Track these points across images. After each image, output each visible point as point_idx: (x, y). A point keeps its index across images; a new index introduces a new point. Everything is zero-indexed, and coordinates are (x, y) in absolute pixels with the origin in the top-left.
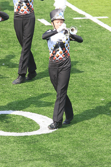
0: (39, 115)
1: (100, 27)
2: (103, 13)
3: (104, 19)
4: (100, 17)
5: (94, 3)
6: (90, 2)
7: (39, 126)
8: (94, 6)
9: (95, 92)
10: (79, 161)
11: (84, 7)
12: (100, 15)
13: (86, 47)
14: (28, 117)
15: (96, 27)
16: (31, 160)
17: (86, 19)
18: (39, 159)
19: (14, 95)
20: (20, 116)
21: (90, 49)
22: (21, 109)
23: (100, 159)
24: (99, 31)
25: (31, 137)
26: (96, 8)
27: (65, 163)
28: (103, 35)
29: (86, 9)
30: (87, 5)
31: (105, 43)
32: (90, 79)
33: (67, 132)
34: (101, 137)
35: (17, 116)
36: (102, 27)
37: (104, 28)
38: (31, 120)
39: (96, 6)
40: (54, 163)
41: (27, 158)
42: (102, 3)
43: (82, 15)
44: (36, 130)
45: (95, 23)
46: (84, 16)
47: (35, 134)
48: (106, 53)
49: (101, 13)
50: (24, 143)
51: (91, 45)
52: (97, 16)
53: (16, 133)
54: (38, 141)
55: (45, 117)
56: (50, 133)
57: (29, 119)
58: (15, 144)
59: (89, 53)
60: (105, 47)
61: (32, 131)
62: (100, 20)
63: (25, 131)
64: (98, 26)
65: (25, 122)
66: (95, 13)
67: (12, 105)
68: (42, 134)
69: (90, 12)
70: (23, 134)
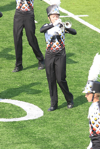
0: (26, 102)
1: (81, 24)
2: (84, 11)
3: (84, 17)
4: (81, 16)
5: (76, 3)
6: (72, 2)
7: (26, 113)
8: (76, 6)
9: (77, 82)
10: (63, 144)
11: (67, 6)
12: (81, 14)
13: (69, 42)
14: (16, 105)
15: (78, 24)
16: (19, 143)
17: (68, 17)
18: (26, 143)
19: (4, 85)
20: (9, 104)
21: (72, 44)
22: (10, 98)
23: (81, 142)
24: (80, 28)
25: (19, 122)
26: (77, 8)
27: (50, 145)
28: (84, 31)
29: (69, 9)
30: (69, 5)
31: (85, 38)
32: (73, 71)
33: (51, 118)
34: (82, 123)
35: (6, 103)
36: (83, 24)
37: (85, 25)
38: (19, 107)
39: (78, 5)
40: (40, 145)
41: (15, 142)
42: (83, 3)
43: (65, 13)
44: (24, 116)
45: (76, 21)
46: (67, 15)
47: (22, 120)
48: (86, 48)
49: (82, 12)
50: (12, 128)
51: (73, 40)
52: (78, 14)
53: (5, 119)
54: (25, 126)
55: (31, 104)
56: (36, 119)
57: (17, 106)
58: (4, 128)
59: (72, 47)
60: (86, 42)
61: (20, 117)
62: (81, 18)
63: (14, 117)
64: (79, 23)
65: (13, 109)
66: (76, 12)
67: (2, 94)
68: (29, 120)
69: (72, 11)
70: (12, 120)
